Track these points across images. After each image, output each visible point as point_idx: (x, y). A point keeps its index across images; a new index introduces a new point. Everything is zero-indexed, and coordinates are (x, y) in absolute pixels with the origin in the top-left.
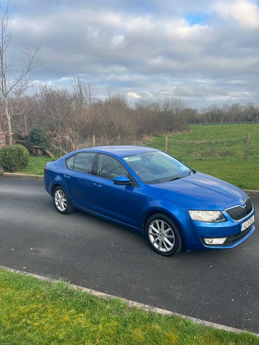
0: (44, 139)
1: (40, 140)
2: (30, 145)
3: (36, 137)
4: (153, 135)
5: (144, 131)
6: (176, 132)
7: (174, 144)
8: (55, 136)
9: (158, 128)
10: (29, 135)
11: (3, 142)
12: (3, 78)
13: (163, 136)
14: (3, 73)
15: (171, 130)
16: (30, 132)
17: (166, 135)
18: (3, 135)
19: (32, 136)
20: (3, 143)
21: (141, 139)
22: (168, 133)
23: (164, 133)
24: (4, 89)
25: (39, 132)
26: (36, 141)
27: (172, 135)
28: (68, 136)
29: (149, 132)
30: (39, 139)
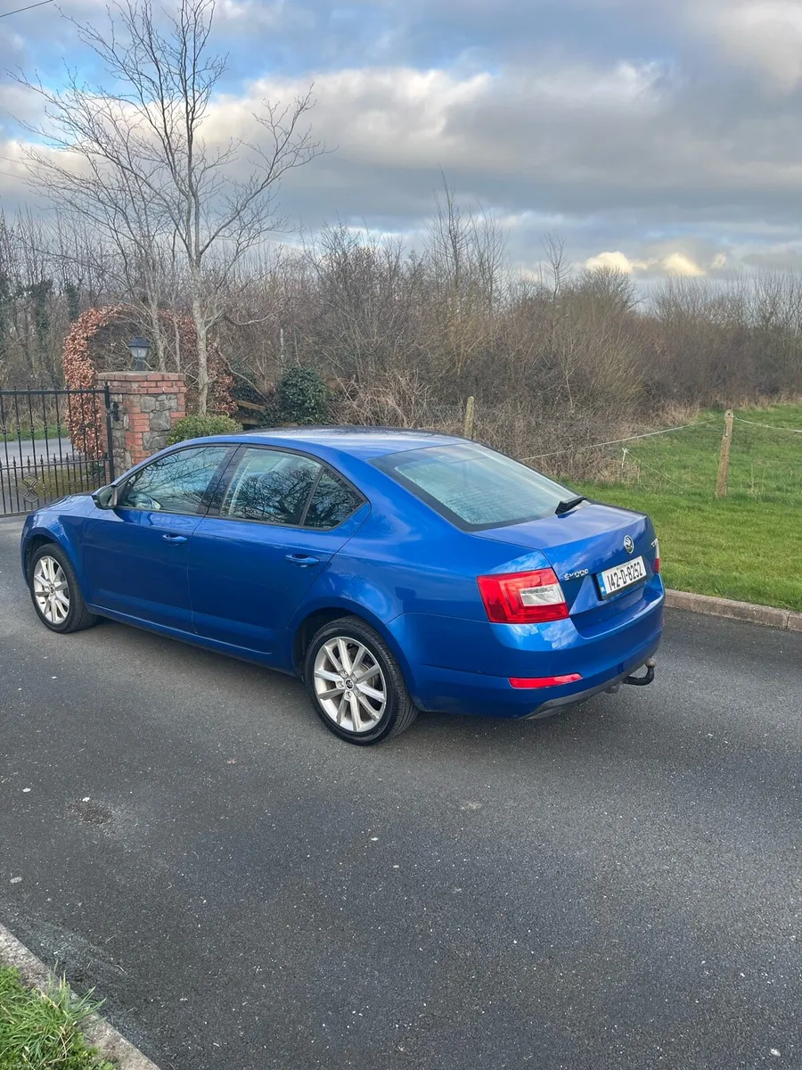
0: (317, 403)
1: (306, 405)
2: (276, 421)
3: (294, 394)
4: (703, 405)
5: (669, 391)
6: (790, 398)
7: (775, 439)
8: (354, 395)
9: (724, 382)
10: (277, 389)
11: (178, 405)
12: (190, 204)
13: (741, 408)
14: (191, 186)
15: (773, 391)
16: (280, 379)
17: (753, 405)
18: (179, 383)
19: (284, 392)
20: (177, 411)
21: (658, 416)
22: (762, 399)
23: (747, 399)
24: (193, 239)
25: (303, 378)
26: (293, 407)
27: (775, 407)
28: (391, 397)
29: (689, 396)
30: (304, 402)
